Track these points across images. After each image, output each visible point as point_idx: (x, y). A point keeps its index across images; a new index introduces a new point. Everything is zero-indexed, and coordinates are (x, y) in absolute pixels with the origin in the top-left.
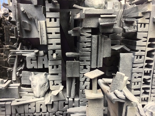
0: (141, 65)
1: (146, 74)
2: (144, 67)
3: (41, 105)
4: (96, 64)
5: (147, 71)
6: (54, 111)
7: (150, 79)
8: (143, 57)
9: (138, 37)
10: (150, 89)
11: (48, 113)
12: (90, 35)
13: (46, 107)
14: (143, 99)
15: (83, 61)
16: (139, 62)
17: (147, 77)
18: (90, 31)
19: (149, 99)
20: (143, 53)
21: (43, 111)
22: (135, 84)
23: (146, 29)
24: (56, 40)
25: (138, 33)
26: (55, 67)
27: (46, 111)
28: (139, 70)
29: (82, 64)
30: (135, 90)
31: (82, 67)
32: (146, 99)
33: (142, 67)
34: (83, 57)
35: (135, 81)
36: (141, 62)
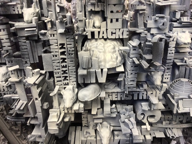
0: (58, 61)
1: (63, 67)
2: (60, 62)
3: (3, 87)
4: (33, 60)
5: (64, 65)
6: (13, 91)
7: (67, 70)
8: (58, 56)
9: (51, 43)
10: (69, 77)
11: (9, 92)
12: (25, 41)
13: (6, 88)
14: (65, 84)
15: (24, 58)
16: (56, 59)
17: (64, 69)
18: (25, 38)
19: (69, 84)
20: (57, 53)
21: (5, 90)
22: (56, 74)
23: (55, 38)
24: (7, 44)
25: (50, 40)
26: (10, 62)
27: (7, 91)
28: (57, 65)
29: (24, 60)
30: (57, 77)
31: (24, 62)
32: (67, 83)
33: (59, 63)
34: (23, 56)
35: (55, 72)
36: (57, 59)
